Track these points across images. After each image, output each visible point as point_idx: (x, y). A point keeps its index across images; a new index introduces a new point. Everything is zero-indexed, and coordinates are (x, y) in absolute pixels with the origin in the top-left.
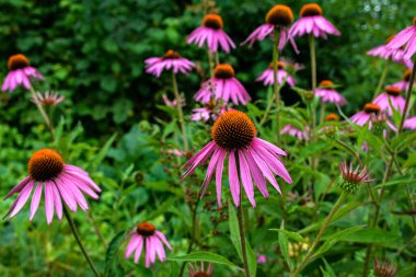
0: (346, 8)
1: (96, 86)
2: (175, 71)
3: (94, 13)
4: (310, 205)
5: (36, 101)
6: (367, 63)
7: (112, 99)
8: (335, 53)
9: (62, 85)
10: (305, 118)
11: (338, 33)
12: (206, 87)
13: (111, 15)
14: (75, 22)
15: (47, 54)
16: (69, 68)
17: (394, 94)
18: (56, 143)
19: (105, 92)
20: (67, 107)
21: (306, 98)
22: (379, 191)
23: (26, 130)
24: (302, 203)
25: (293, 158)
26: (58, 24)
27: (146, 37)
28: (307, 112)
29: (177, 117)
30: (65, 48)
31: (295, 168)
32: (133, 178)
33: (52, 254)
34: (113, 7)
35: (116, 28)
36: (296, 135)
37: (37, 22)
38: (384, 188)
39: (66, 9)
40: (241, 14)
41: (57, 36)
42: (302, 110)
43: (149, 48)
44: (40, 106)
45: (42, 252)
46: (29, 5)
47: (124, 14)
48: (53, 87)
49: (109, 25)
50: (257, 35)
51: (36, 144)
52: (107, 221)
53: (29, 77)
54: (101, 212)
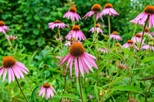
0: (124, 5)
1: (31, 33)
2: (59, 27)
3: (31, 6)
4: (108, 77)
5: (7, 38)
6: (131, 25)
7: (37, 37)
8: (120, 21)
9: (19, 32)
10: (106, 45)
11: (118, 14)
12: (70, 34)
13: (37, 7)
14: (24, 9)
15: (13, 21)
16: (21, 26)
17: (139, 36)
18: (14, 54)
19: (35, 35)
20: (20, 40)
21: (106, 38)
22: (132, 72)
23: (5, 49)
24: (105, 76)
25: (102, 60)
26: (17, 9)
27: (50, 15)
28: (107, 43)
29: (60, 44)
30: (20, 19)
31: (103, 63)
32: (43, 67)
33: (13, 95)
34: (38, 3)
35: (39, 11)
36: (103, 51)
37: (9, 9)
38: (134, 71)
39: (20, 4)
40: (85, 6)
41: (17, 14)
42: (105, 42)
43: (51, 19)
44: (9, 40)
45: (10, 94)
46: (7, 2)
47: (42, 6)
48: (15, 33)
49: (36, 10)
50: (88, 15)
51: (9, 54)
52: (35, 82)
53: (5, 29)
54: (32, 79)
